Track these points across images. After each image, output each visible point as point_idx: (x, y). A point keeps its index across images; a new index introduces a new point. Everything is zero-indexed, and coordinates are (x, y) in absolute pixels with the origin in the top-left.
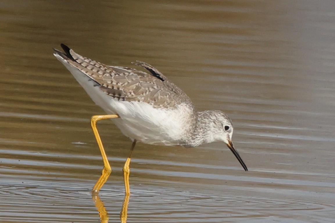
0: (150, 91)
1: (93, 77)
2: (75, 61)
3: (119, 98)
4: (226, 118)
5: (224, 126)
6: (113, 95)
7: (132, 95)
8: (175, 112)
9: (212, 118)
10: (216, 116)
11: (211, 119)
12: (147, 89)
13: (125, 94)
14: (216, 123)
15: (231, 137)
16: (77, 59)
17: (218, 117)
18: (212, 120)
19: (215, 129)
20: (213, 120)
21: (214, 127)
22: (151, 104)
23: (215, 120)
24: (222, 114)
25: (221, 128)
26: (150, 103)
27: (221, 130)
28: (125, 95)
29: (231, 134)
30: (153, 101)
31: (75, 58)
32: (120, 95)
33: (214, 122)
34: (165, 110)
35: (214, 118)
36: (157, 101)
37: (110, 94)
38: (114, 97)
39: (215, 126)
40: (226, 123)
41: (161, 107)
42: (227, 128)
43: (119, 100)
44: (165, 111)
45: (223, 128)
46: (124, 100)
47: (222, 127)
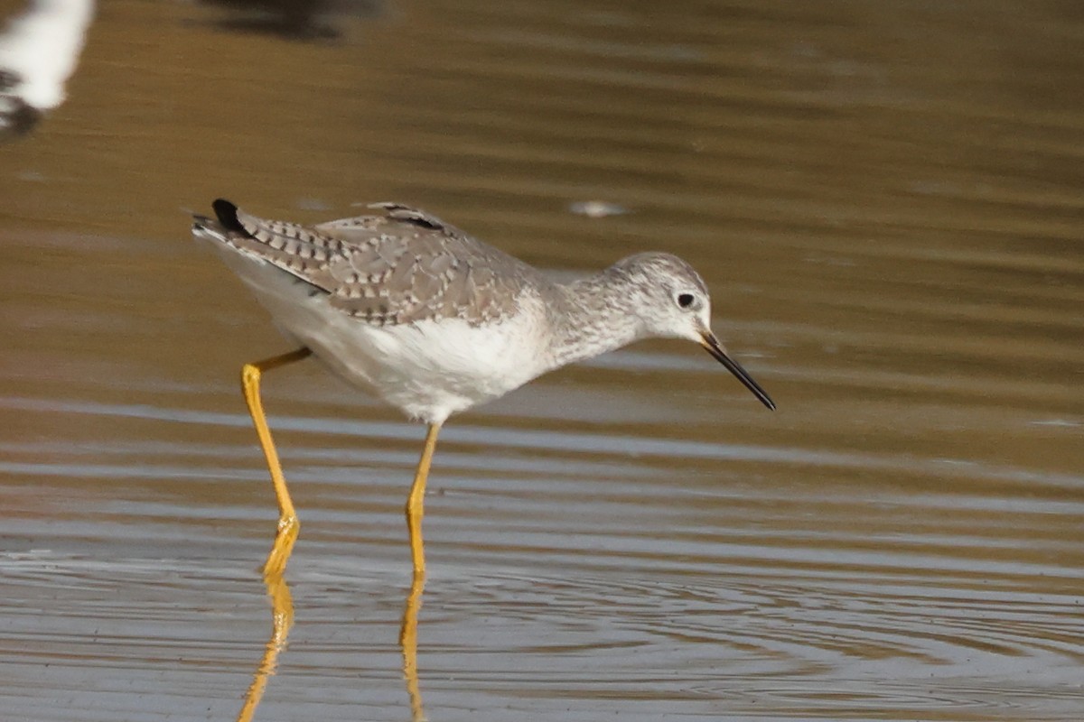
0: (449, 281)
1: (308, 275)
2: (252, 237)
3: (382, 320)
4: (680, 273)
5: (676, 297)
6: (365, 315)
7: (414, 304)
8: (517, 324)
9: (633, 280)
10: (644, 273)
11: (632, 283)
12: (442, 276)
13: (397, 305)
14: (651, 291)
15: (706, 321)
16: (256, 233)
17: (653, 274)
18: (636, 287)
19: (648, 308)
20: (639, 285)
21: (648, 304)
22: (462, 317)
23: (644, 284)
24: (664, 262)
25: (666, 303)
26: (460, 315)
27: (667, 311)
28: (397, 308)
29: (705, 315)
30: (465, 308)
31: (251, 232)
32: (384, 309)
33: (644, 290)
34: (493, 324)
35: (640, 279)
36: (473, 304)
37: (357, 314)
38: (369, 319)
39: (648, 300)
40: (680, 286)
41: (484, 319)
42: (686, 300)
43: (382, 325)
44: (497, 327)
45: (673, 302)
46: (396, 323)
47: (668, 300)
